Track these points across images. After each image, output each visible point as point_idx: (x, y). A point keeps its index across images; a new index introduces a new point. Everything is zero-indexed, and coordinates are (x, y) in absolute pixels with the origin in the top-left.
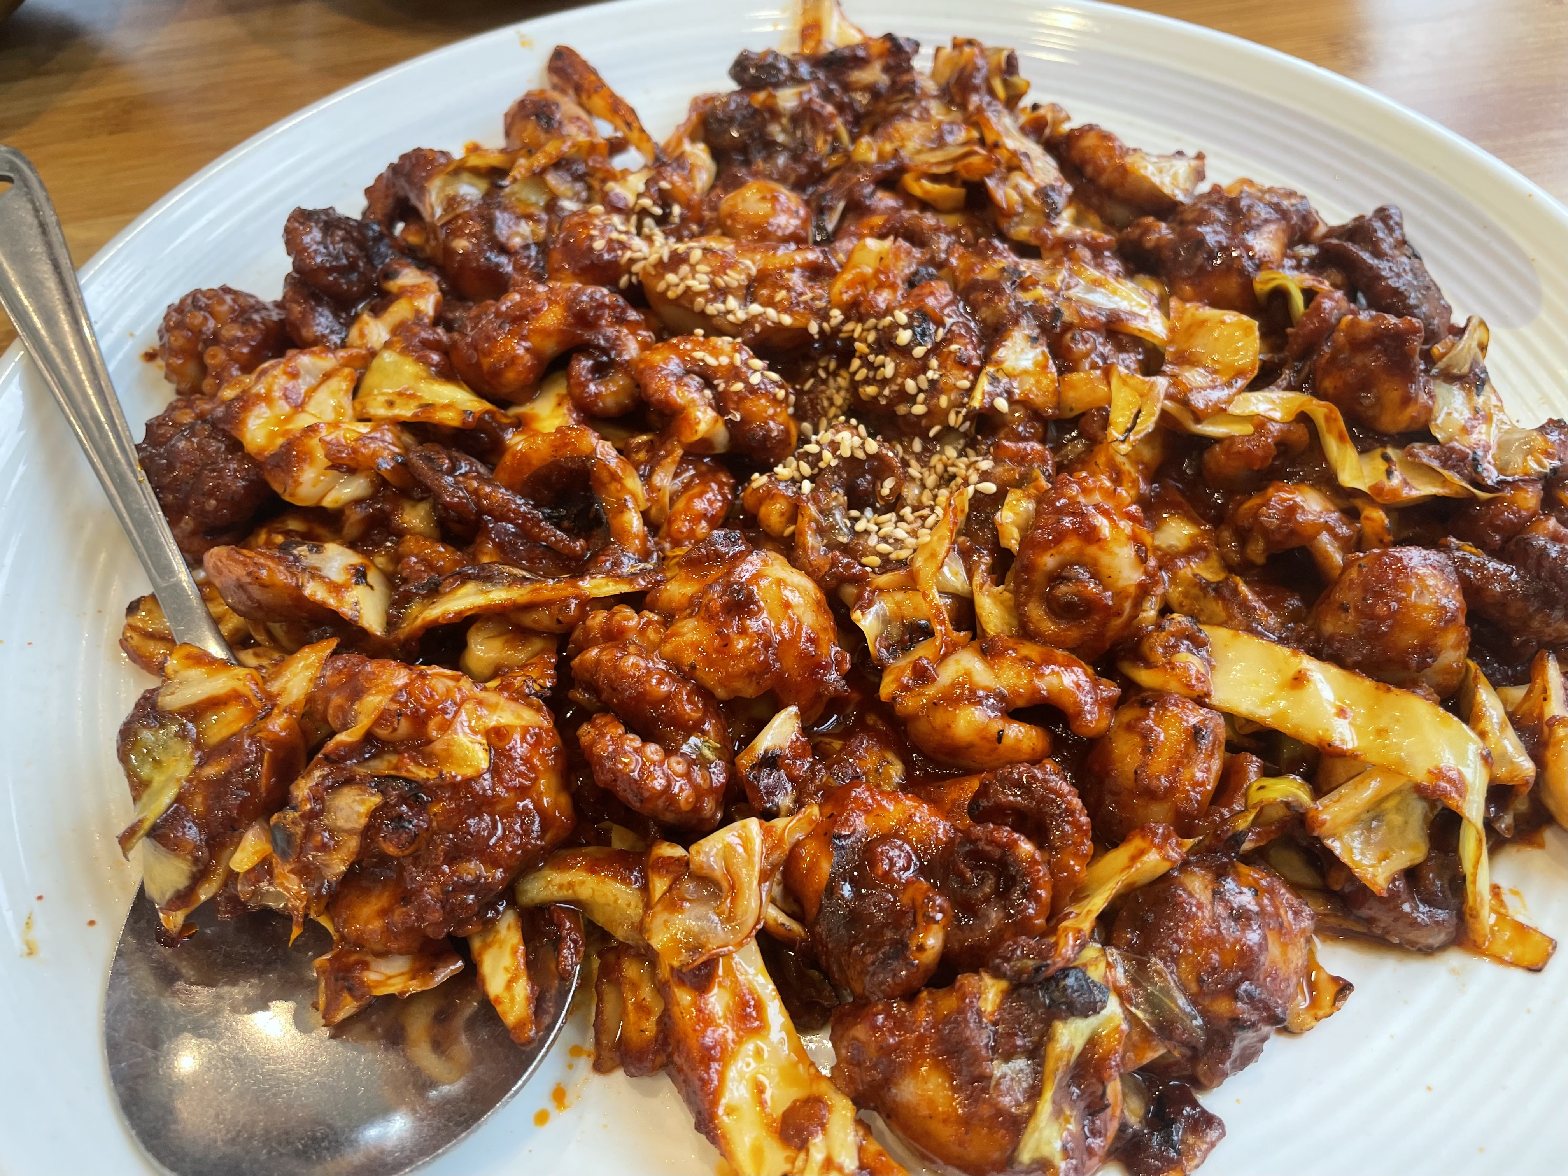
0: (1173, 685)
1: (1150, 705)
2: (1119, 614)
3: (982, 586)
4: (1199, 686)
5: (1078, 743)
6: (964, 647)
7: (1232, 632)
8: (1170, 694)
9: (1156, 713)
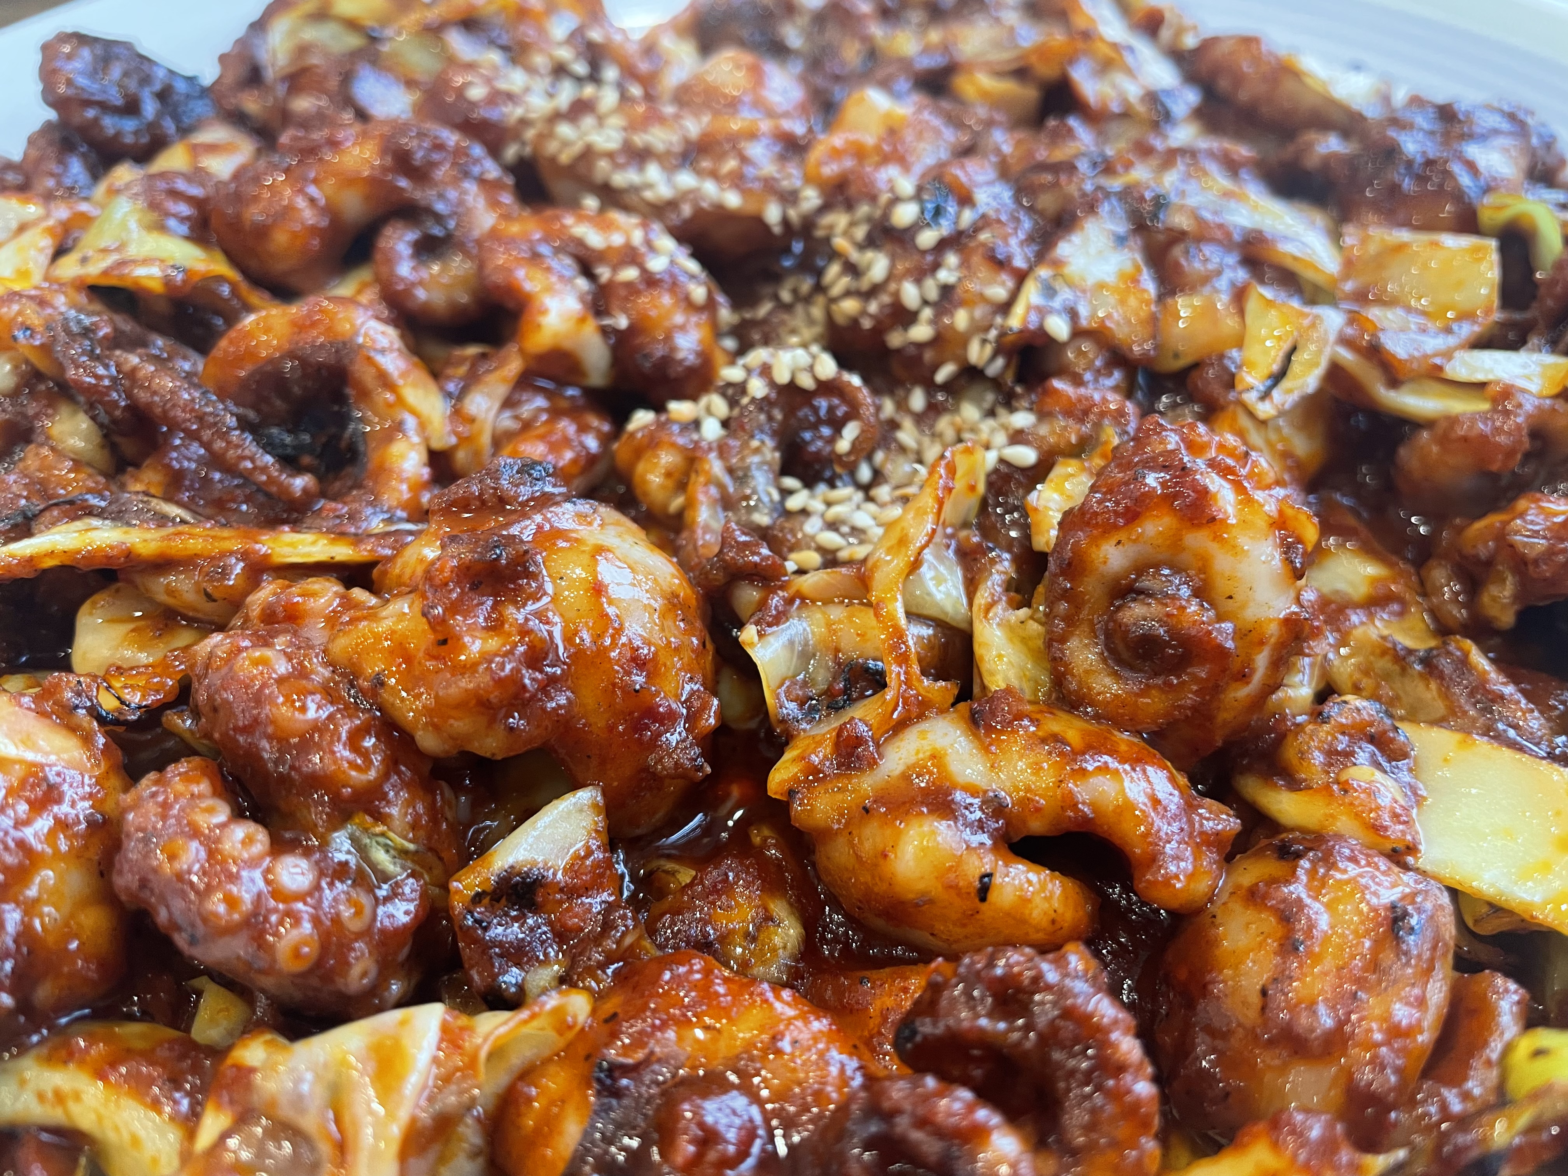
0: (1344, 824)
1: (1299, 856)
2: (1243, 677)
3: (989, 607)
4: (1396, 830)
5: (1150, 921)
6: (942, 711)
7: (1458, 736)
8: (1339, 837)
9: (1312, 873)
